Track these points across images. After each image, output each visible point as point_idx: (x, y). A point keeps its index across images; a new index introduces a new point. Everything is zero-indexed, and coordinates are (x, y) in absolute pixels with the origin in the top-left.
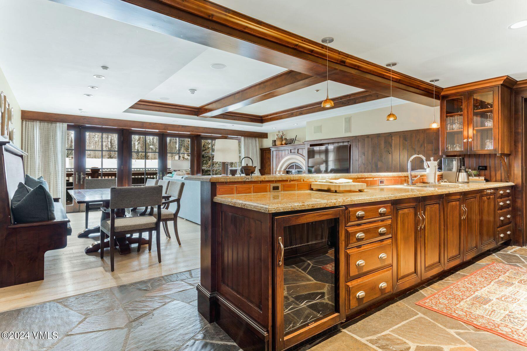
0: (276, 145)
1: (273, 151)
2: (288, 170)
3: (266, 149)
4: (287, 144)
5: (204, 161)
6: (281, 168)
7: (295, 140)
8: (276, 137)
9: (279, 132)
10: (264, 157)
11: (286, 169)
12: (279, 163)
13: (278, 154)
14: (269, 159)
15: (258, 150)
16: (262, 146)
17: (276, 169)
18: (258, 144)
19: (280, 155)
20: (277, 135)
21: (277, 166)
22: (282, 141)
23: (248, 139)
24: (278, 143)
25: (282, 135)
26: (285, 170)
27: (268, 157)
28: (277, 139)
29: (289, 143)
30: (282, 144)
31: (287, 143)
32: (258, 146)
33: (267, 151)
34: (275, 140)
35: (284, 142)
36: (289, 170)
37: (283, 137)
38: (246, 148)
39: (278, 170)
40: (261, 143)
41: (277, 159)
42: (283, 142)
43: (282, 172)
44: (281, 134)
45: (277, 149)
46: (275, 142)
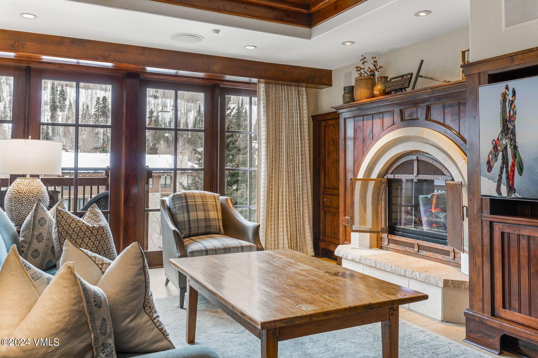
0: (354, 101)
1: (345, 120)
2: (391, 176)
3: (328, 117)
4: (389, 93)
5: (228, 156)
6: (370, 169)
7: (418, 75)
8: (356, 75)
9: (364, 60)
10: (322, 140)
11: (386, 172)
12: (364, 153)
13: (359, 127)
14: (336, 143)
15: (306, 119)
16: (317, 107)
17: (355, 173)
18: (305, 104)
19: (368, 131)
20: (358, 69)
21: (357, 164)
22: (374, 85)
23: (276, 89)
24: (361, 93)
25: (372, 67)
26: (382, 175)
27: (333, 140)
28: (357, 80)
29: (396, 91)
30: (373, 96)
31: (389, 89)
32: (305, 108)
33: (330, 122)
34: (353, 87)
35: (378, 88)
36: (397, 176)
37: (376, 73)
38: (270, 114)
39: (360, 175)
40: (314, 101)
41: (357, 143)
42: (375, 88)
43: (373, 182)
44: (369, 65)
45: (356, 113)
46: (353, 90)
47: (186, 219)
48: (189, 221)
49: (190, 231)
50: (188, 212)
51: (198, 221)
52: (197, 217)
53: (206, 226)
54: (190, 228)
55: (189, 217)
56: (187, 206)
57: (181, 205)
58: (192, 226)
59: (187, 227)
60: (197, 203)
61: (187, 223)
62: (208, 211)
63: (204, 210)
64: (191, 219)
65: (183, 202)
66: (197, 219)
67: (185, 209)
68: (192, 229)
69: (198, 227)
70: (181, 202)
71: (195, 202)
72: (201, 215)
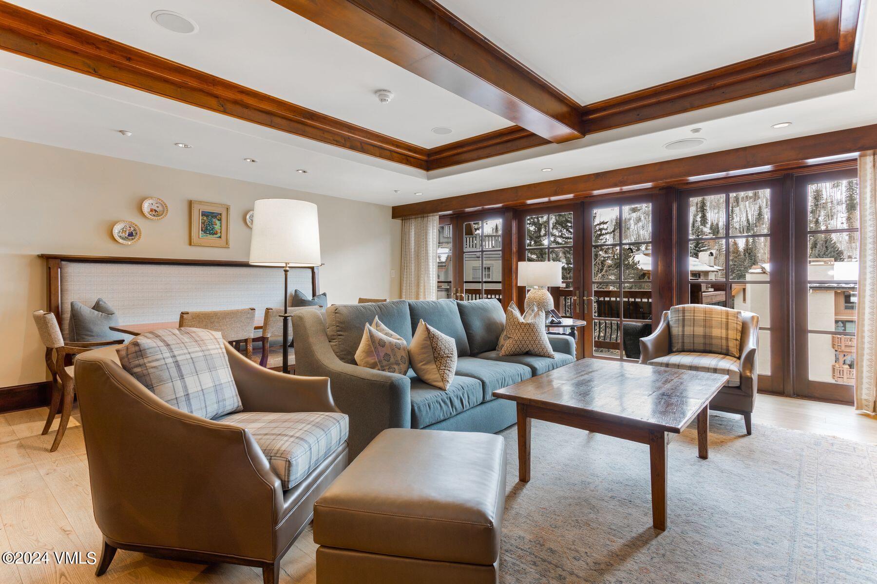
47: (681, 333)
48: (683, 335)
49: (683, 346)
50: (683, 326)
51: (694, 337)
52: (694, 332)
53: (705, 344)
54: (683, 342)
55: (683, 331)
56: (684, 320)
57: (677, 318)
58: (685, 341)
59: (680, 341)
60: (695, 318)
61: (680, 337)
62: (711, 327)
63: (705, 326)
64: (685, 333)
65: (680, 315)
66: (694, 335)
67: (681, 323)
68: (685, 345)
69: (694, 343)
70: (677, 315)
71: (694, 316)
72: (699, 331)
